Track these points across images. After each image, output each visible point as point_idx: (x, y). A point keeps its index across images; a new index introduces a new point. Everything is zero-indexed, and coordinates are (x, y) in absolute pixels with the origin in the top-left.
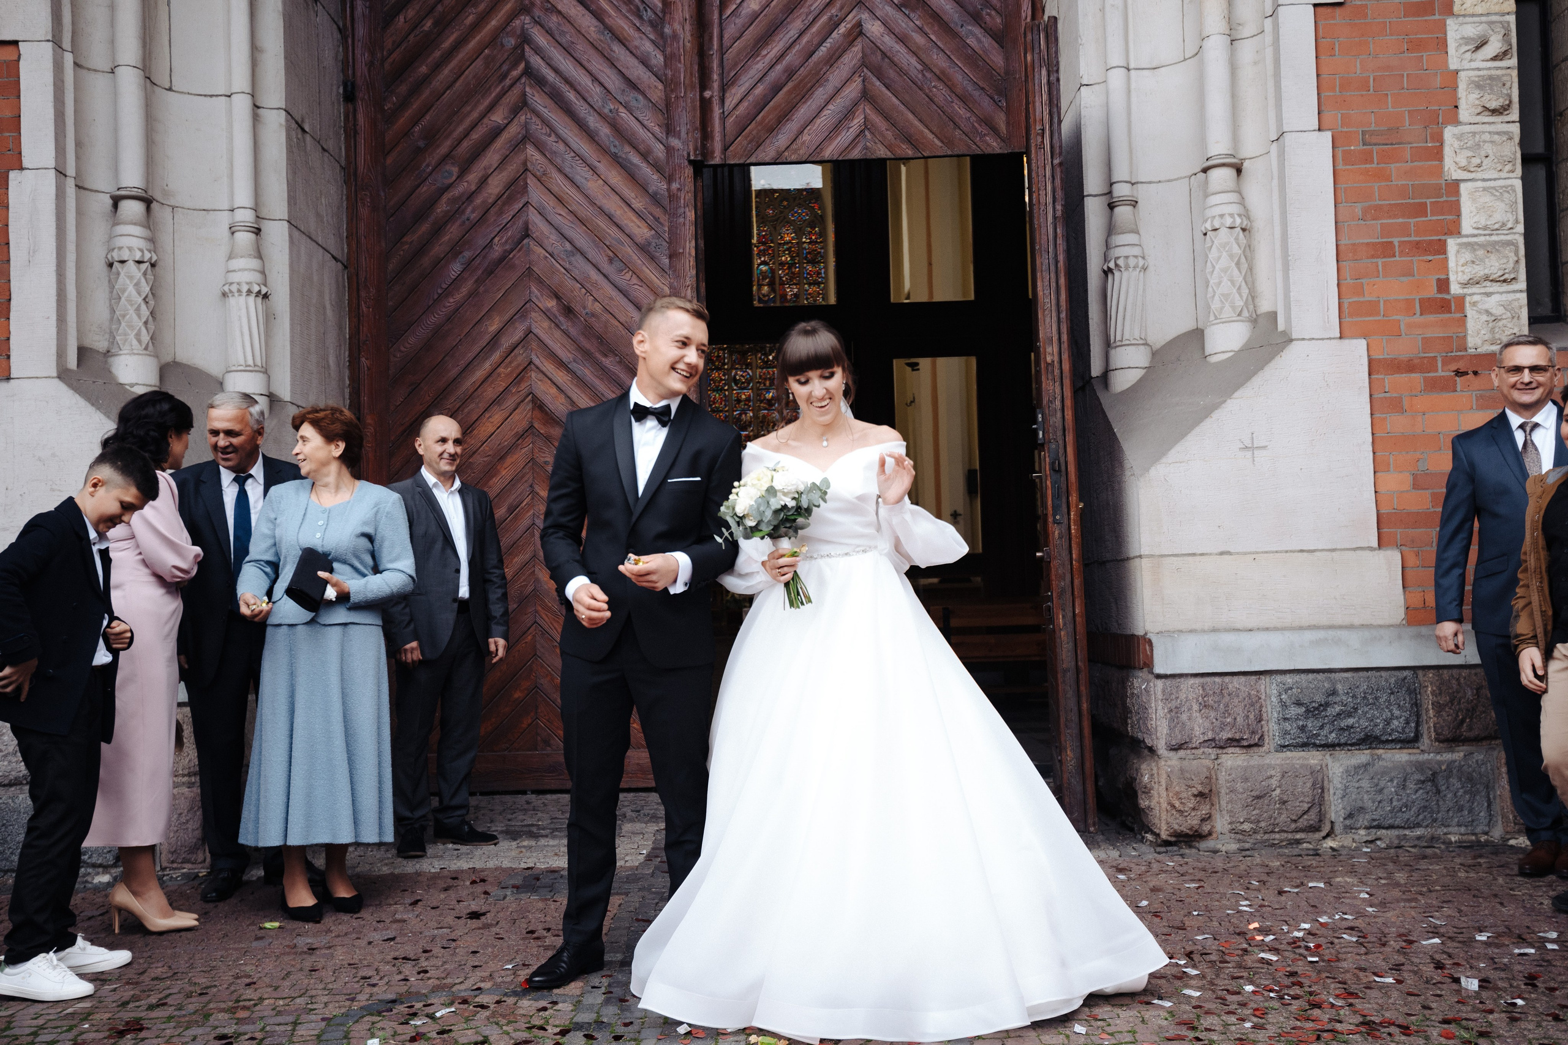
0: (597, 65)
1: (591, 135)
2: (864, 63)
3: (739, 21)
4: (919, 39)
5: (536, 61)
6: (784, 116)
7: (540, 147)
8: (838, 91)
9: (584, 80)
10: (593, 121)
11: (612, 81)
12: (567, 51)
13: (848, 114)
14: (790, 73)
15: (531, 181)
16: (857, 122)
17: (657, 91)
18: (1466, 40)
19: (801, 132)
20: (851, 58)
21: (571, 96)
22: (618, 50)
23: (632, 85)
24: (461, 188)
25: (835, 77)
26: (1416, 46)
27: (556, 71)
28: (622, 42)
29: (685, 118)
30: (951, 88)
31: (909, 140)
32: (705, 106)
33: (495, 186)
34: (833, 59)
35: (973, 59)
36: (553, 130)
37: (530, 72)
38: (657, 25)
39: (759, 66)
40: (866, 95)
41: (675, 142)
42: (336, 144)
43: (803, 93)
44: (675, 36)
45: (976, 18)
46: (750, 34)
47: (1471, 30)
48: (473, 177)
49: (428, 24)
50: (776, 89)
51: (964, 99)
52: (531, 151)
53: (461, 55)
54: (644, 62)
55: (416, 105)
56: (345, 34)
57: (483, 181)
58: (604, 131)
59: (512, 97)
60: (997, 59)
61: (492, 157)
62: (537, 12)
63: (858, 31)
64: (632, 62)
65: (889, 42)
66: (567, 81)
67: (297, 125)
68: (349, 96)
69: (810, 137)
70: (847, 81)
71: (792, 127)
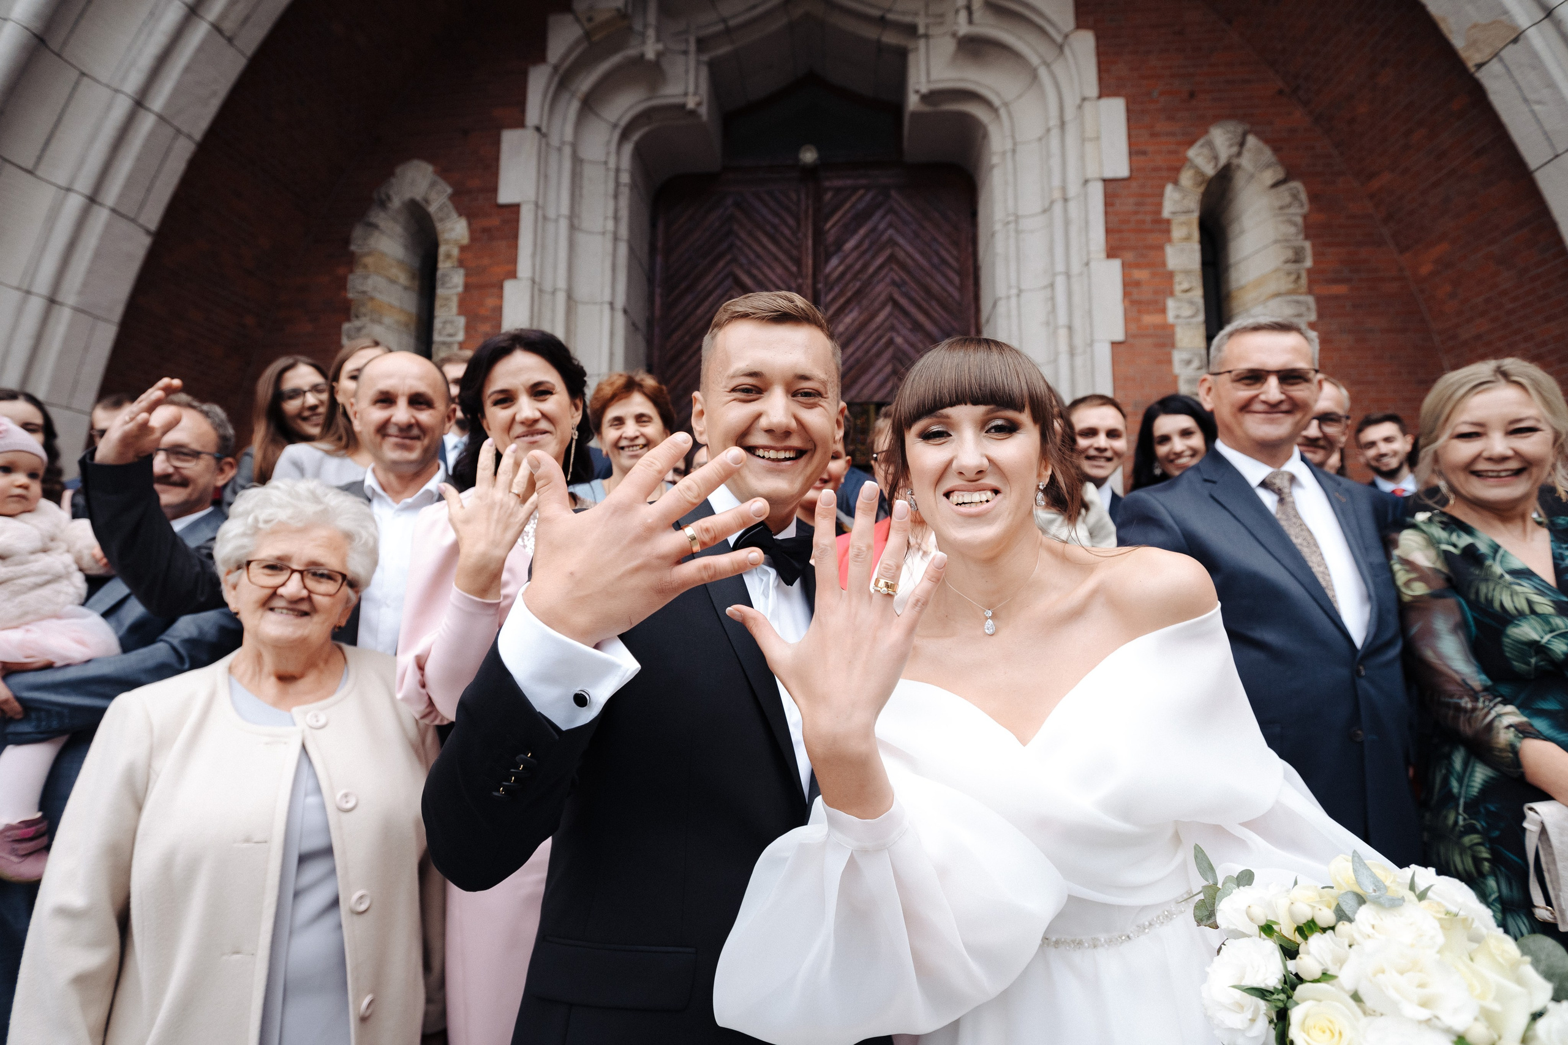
2: (894, 357)
4: (921, 346)
8: (881, 370)
13: (886, 381)
14: (858, 361)
16: (890, 386)
18: (1182, 361)
19: (862, 389)
20: (888, 354)
25: (880, 363)
26: (1159, 362)
34: (879, 354)
40: (895, 372)
43: (864, 370)
47: (1185, 356)
49: (687, 339)
50: (850, 369)
56: (649, 342)
63: (891, 342)
65: (906, 347)
69: (867, 392)
70: (885, 366)
71: (858, 387)
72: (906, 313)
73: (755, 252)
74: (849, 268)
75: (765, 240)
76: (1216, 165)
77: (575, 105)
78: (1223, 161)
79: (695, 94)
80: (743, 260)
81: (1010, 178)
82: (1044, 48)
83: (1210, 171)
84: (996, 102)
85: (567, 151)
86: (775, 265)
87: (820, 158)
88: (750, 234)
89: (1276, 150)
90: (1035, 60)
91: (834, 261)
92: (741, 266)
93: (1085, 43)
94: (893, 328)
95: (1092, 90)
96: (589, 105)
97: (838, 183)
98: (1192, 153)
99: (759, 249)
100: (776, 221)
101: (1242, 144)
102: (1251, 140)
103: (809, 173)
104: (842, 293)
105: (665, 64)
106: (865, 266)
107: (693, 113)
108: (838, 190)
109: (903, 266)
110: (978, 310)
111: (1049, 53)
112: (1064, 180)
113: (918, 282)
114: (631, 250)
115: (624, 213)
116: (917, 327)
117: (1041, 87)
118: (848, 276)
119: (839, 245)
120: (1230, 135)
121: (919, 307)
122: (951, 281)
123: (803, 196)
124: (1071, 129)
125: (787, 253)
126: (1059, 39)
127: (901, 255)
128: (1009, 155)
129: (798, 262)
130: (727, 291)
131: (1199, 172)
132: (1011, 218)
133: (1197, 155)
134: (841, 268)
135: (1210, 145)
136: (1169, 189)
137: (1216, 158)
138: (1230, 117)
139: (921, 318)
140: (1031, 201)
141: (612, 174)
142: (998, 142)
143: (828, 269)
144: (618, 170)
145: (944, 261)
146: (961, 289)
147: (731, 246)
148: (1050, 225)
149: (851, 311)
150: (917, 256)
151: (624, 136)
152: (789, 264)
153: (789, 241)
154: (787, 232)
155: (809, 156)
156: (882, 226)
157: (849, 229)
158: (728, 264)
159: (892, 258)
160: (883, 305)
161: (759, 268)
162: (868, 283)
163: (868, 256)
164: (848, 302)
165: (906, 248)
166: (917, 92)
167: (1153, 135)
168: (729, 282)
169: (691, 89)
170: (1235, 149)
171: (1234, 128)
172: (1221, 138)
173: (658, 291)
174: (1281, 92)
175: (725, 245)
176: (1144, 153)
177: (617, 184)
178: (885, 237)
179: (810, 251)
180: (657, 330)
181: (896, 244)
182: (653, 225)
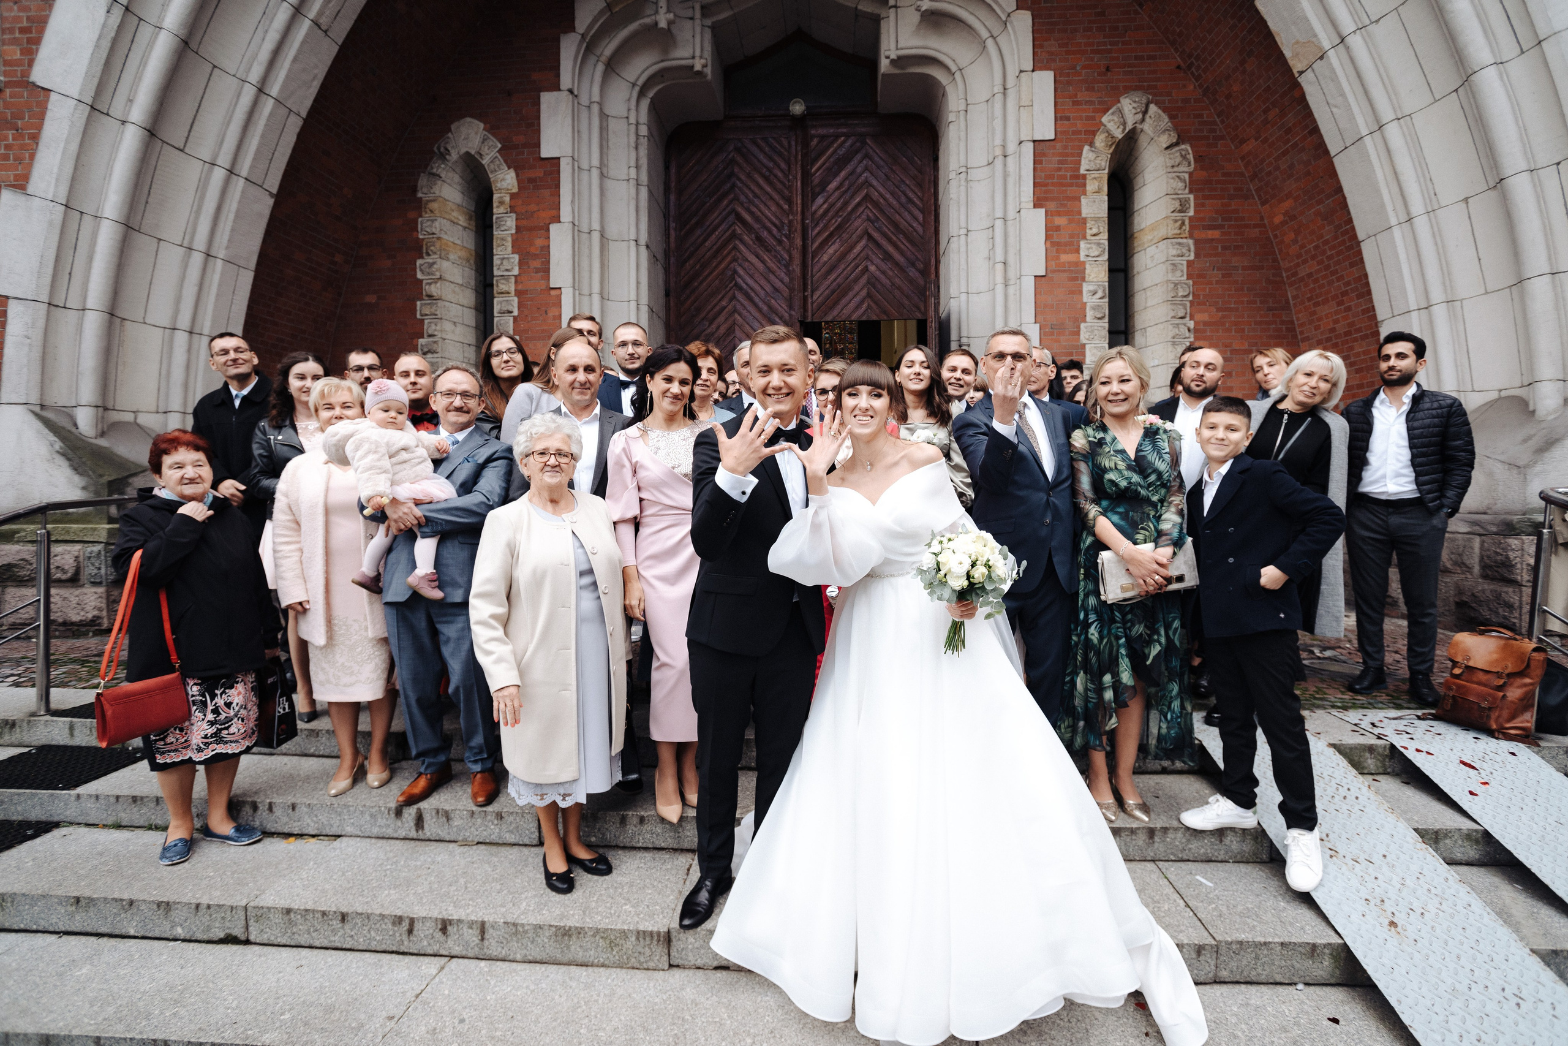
0: (763, 282)
1: (760, 310)
2: (868, 282)
3: (819, 265)
4: (891, 273)
5: (739, 280)
6: (836, 303)
7: (740, 314)
8: (858, 293)
9: (758, 288)
10: (761, 304)
11: (768, 288)
12: (752, 277)
13: (862, 302)
14: (839, 286)
15: (737, 328)
16: (865, 306)
17: (786, 292)
18: (1089, 292)
20: (863, 280)
21: (753, 294)
22: (772, 277)
23: (776, 290)
24: (709, 331)
25: (856, 288)
26: (1072, 292)
27: (747, 284)
28: (773, 273)
29: (797, 303)
30: (902, 293)
31: (885, 313)
32: (805, 299)
33: (722, 330)
34: (856, 281)
35: (911, 281)
36: (745, 308)
37: (736, 285)
38: (787, 266)
39: (827, 282)
40: (869, 295)
41: (793, 313)
42: (662, 314)
43: (844, 294)
44: (794, 270)
45: (913, 265)
46: (823, 270)
47: (1092, 287)
48: (714, 326)
49: (699, 266)
50: (833, 292)
51: (907, 297)
52: (736, 316)
53: (710, 278)
54: (782, 281)
55: (692, 298)
56: (667, 270)
57: (718, 328)
58: (765, 308)
59: (730, 294)
60: (921, 282)
61: (721, 318)
62: (740, 261)
63: (866, 269)
64: (777, 281)
65: (878, 274)
66: (751, 288)
67: (651, 310)
68: (667, 294)
69: (846, 312)
70: (861, 289)
71: (839, 307)
72: (878, 245)
73: (753, 192)
74: (832, 206)
75: (761, 181)
76: (1124, 129)
77: (600, 67)
78: (1129, 127)
79: (701, 57)
80: (742, 198)
81: (963, 134)
82: (991, 22)
83: (1119, 134)
84: (953, 68)
85: (595, 108)
86: (770, 203)
87: (807, 108)
88: (749, 176)
89: (1171, 117)
90: (984, 34)
91: (820, 200)
92: (742, 204)
93: (1024, 21)
94: (867, 258)
95: (1029, 65)
96: (612, 67)
97: (822, 131)
98: (1105, 119)
99: (756, 190)
100: (771, 165)
101: (1145, 112)
102: (1153, 108)
103: (799, 123)
104: (826, 227)
105: (675, 31)
106: (846, 204)
107: (699, 73)
108: (822, 138)
109: (876, 205)
110: (937, 243)
111: (996, 30)
112: (1004, 140)
113: (888, 218)
114: (650, 192)
115: (644, 161)
116: (888, 257)
117: (988, 55)
118: (830, 214)
119: (824, 185)
120: (1135, 105)
121: (889, 240)
122: (915, 218)
123: (793, 143)
124: (1011, 94)
125: (779, 192)
126: (1004, 18)
127: (875, 195)
128: (962, 113)
129: (789, 201)
130: (730, 226)
131: (1110, 135)
132: (964, 169)
133: (1109, 120)
134: (825, 206)
135: (1120, 111)
136: (1086, 148)
137: (1124, 124)
138: (1137, 88)
139: (890, 249)
140: (978, 157)
141: (633, 128)
142: (954, 102)
143: (814, 208)
144: (637, 124)
145: (910, 200)
146: (924, 225)
147: (734, 186)
148: (992, 176)
149: (834, 243)
150: (888, 196)
151: (642, 93)
152: (781, 202)
153: (781, 182)
154: (780, 174)
155: (798, 108)
156: (859, 170)
157: (832, 173)
158: (731, 202)
159: (867, 198)
160: (861, 238)
161: (757, 207)
162: (846, 220)
163: (847, 196)
164: (831, 235)
165: (879, 189)
166: (888, 57)
167: (1076, 103)
168: (732, 218)
169: (698, 53)
170: (1140, 116)
171: (1140, 98)
172: (1128, 106)
173: (673, 225)
174: (1179, 67)
175: (729, 185)
176: (1068, 119)
177: (637, 135)
178: (860, 180)
179: (799, 191)
180: (672, 260)
181: (871, 185)
182: (667, 168)
